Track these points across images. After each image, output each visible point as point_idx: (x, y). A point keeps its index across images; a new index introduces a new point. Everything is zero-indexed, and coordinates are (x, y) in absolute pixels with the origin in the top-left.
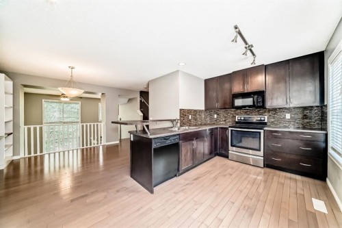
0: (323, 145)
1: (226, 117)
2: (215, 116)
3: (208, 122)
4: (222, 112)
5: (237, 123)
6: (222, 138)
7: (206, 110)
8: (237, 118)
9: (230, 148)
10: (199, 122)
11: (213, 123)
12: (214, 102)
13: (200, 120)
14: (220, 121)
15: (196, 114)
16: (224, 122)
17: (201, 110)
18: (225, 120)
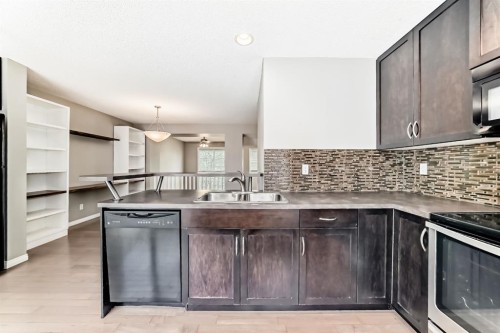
1: (466, 175)
2: (424, 169)
6: (406, 256)
10: (344, 185)
11: (415, 190)
12: (402, 122)
13: (350, 180)
14: (441, 187)
15: (331, 161)
16: (457, 194)
17: (357, 151)
18: (462, 187)
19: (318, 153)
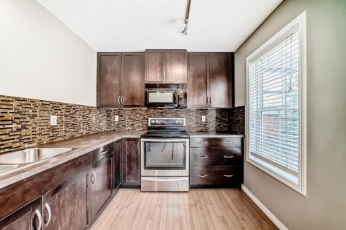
0: (238, 151)
1: (133, 120)
2: (117, 118)
3: (104, 129)
4: (127, 112)
5: (149, 128)
6: (129, 157)
7: (98, 107)
8: (150, 121)
9: (143, 172)
10: (82, 130)
11: (112, 129)
12: (115, 95)
13: (84, 127)
14: (124, 126)
15: (74, 114)
16: (130, 128)
17: (88, 107)
18: (132, 125)
19: (64, 106)
